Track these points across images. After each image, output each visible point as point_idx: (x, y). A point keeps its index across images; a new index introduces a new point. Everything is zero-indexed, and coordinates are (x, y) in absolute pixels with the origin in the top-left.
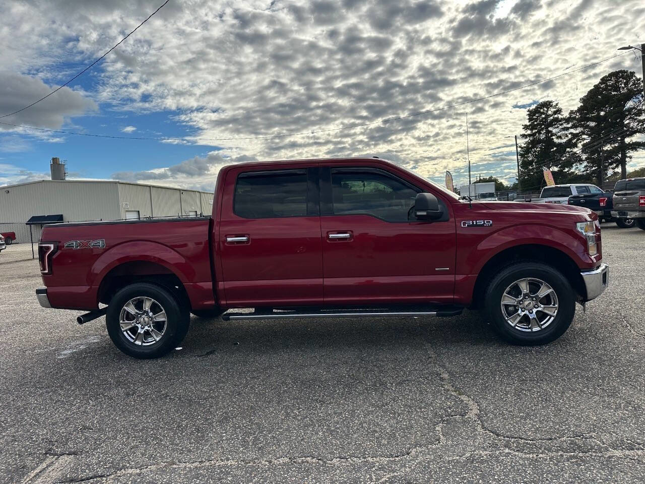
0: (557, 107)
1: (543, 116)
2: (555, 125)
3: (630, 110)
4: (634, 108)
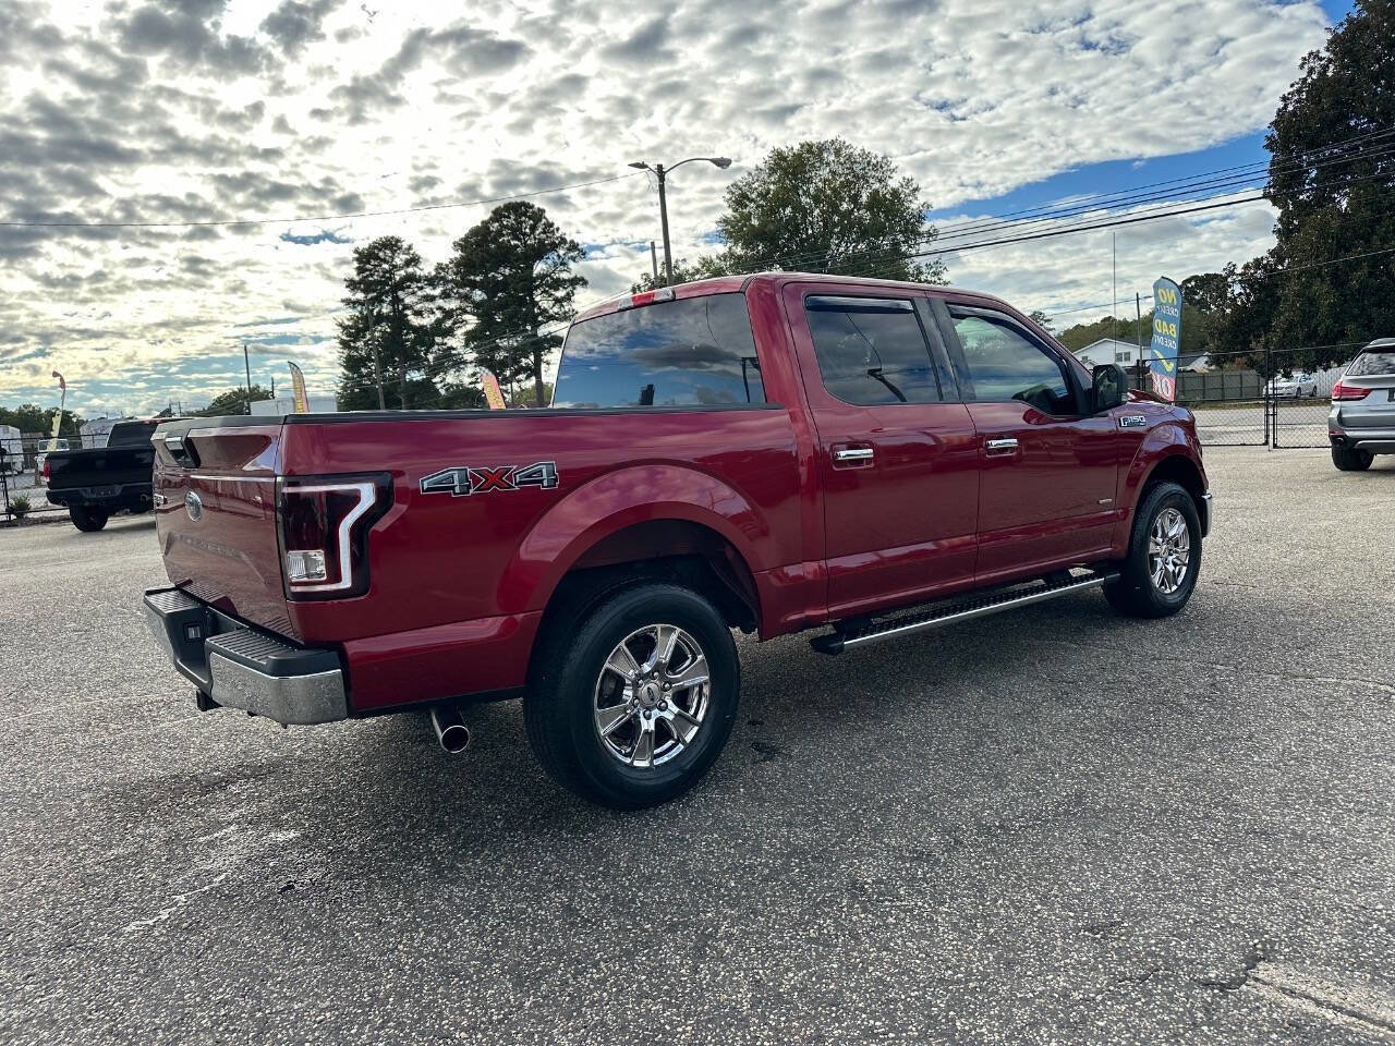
0: (411, 252)
1: (386, 266)
2: (409, 287)
3: (542, 277)
4: (547, 276)
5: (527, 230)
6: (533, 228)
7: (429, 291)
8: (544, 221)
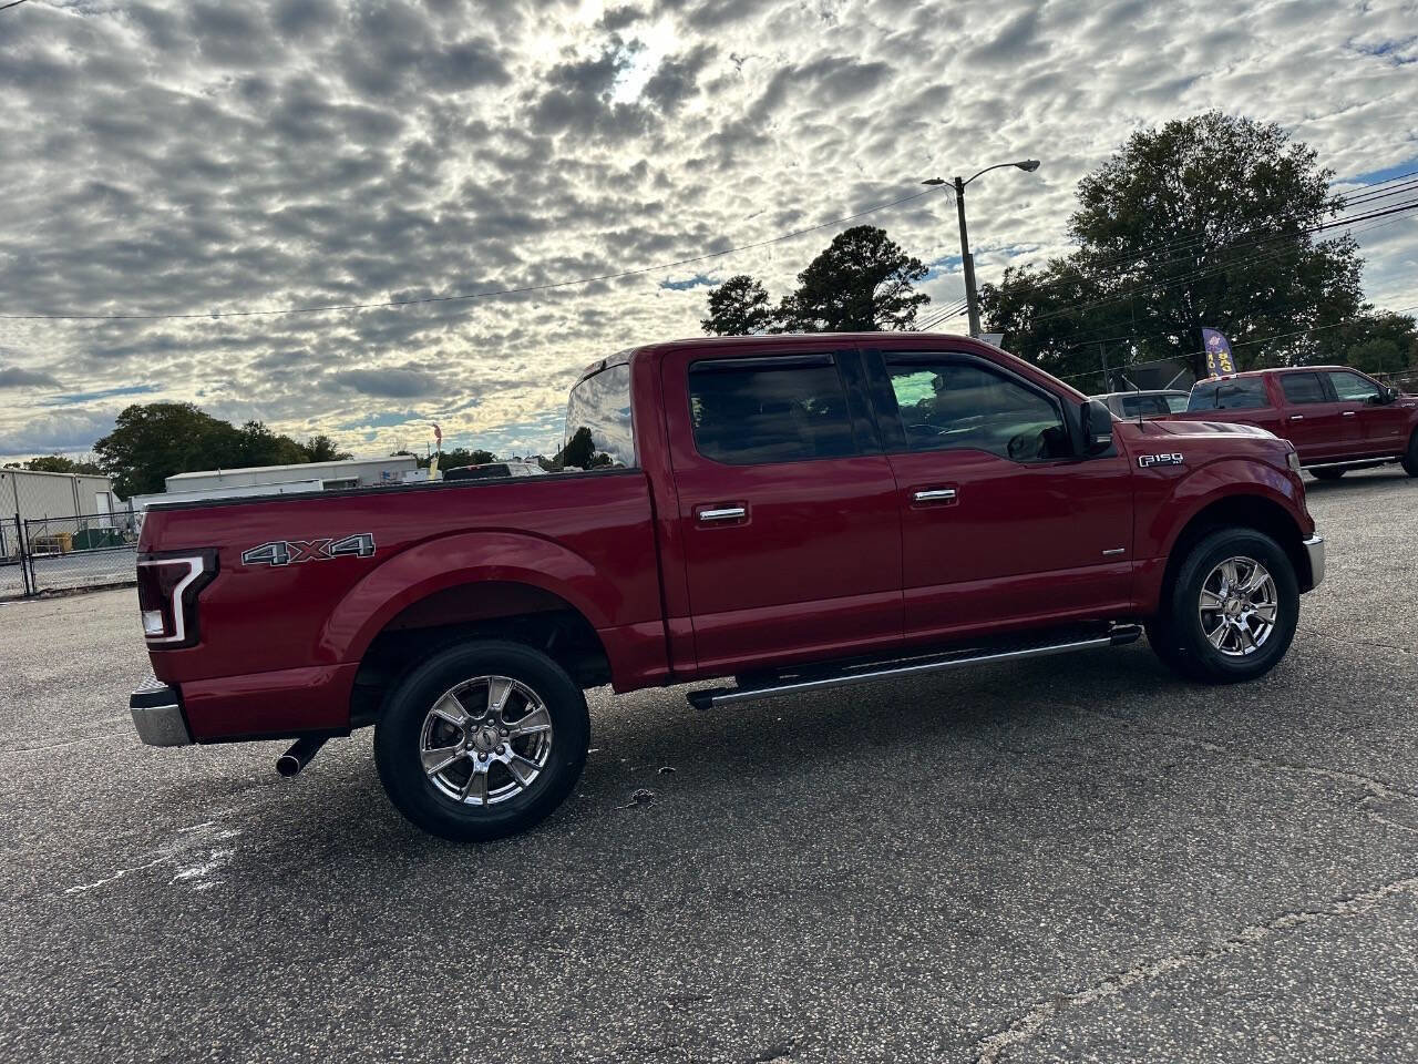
0: (760, 288)
1: (737, 305)
2: (758, 322)
3: (881, 299)
4: (889, 297)
5: (868, 254)
6: (874, 252)
7: (776, 324)
8: (885, 242)
